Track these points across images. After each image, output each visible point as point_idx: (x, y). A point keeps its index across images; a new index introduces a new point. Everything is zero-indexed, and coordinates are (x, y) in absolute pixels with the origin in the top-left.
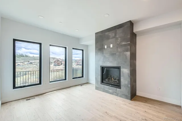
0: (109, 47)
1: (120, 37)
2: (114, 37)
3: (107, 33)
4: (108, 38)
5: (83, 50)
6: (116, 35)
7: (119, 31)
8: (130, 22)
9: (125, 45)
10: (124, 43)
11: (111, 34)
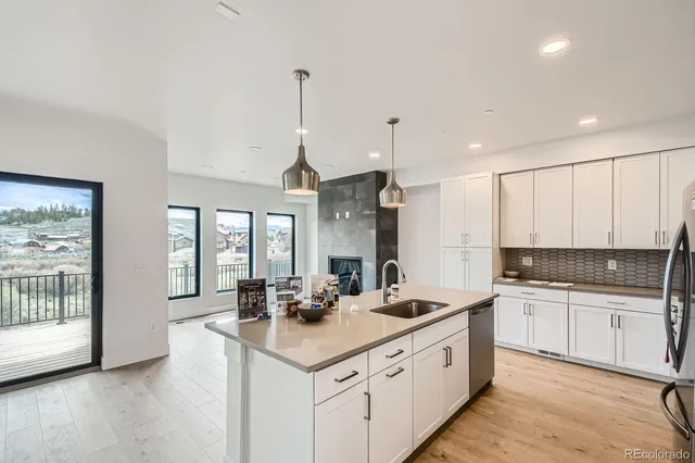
0: (342, 216)
1: (361, 200)
2: (352, 197)
3: (340, 187)
4: (342, 198)
5: (293, 216)
6: (354, 194)
7: (359, 186)
8: (377, 172)
9: (368, 216)
10: (367, 212)
11: (348, 191)
